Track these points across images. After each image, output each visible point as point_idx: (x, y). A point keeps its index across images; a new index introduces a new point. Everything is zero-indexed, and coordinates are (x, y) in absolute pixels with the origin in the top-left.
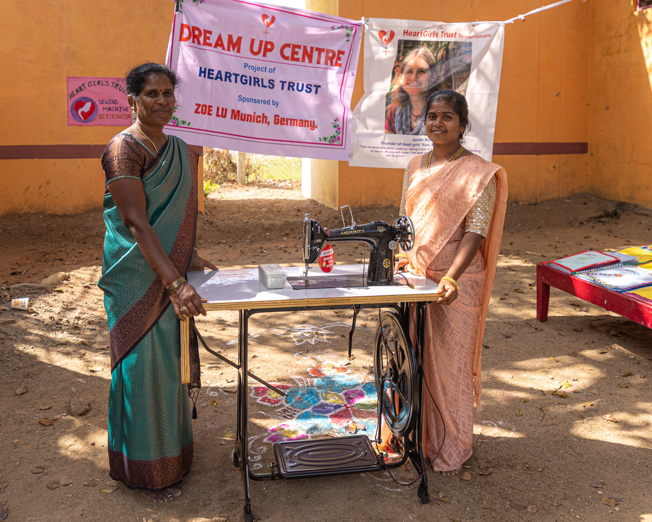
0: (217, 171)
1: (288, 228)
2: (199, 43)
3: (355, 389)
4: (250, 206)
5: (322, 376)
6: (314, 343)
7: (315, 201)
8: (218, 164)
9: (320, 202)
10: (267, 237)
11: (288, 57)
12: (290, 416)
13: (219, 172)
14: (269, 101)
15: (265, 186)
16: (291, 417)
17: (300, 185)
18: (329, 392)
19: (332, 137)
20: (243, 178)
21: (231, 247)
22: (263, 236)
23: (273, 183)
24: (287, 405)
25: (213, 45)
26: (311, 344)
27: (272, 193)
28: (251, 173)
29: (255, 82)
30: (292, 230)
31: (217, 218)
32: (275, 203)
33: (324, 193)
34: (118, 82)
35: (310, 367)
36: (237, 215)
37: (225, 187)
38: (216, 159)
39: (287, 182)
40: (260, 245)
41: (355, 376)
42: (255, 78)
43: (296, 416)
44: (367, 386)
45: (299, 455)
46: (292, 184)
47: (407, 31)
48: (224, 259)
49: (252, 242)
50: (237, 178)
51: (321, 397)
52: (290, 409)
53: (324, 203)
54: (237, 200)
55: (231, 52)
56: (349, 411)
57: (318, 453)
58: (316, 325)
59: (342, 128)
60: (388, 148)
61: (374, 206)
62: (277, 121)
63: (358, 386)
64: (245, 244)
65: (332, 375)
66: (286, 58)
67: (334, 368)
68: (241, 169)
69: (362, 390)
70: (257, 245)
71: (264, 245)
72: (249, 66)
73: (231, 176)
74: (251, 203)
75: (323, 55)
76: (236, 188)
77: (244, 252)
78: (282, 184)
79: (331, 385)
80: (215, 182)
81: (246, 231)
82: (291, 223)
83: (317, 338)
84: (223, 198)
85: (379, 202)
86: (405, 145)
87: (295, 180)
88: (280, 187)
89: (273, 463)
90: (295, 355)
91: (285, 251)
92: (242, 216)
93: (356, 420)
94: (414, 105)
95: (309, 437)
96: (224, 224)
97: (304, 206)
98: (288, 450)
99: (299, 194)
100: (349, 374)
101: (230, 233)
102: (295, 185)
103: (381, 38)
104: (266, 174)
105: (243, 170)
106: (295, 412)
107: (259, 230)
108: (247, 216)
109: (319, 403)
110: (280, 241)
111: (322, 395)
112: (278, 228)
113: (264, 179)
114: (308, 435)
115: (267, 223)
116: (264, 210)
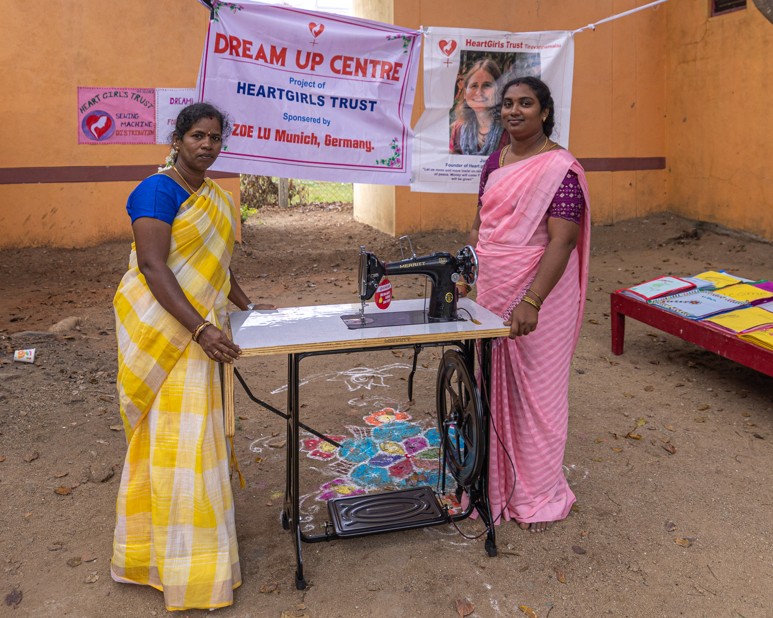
0: (254, 193)
1: (339, 258)
2: (238, 55)
3: (416, 437)
4: (294, 233)
5: (380, 425)
6: (370, 389)
7: (368, 226)
8: (256, 184)
9: (375, 227)
10: (314, 269)
11: (340, 70)
12: (345, 470)
13: (257, 194)
14: (320, 120)
15: (311, 210)
17: (352, 208)
18: (388, 442)
19: (390, 159)
20: (285, 201)
21: (273, 281)
22: (310, 268)
23: (320, 206)
24: (341, 459)
25: (254, 57)
26: (367, 390)
27: (320, 218)
28: (295, 195)
29: (302, 98)
30: (344, 260)
31: (256, 248)
32: (323, 230)
33: (379, 217)
34: (139, 93)
35: (366, 414)
36: (280, 244)
37: (264, 211)
38: (254, 180)
39: (337, 204)
40: (307, 278)
41: (416, 422)
42: (302, 94)
43: (352, 470)
44: (429, 433)
45: (356, 512)
46: (342, 206)
47: (471, 40)
48: (265, 295)
49: (297, 275)
50: (278, 200)
51: (379, 448)
52: (345, 462)
53: (379, 229)
54: (280, 227)
55: (275, 65)
56: (410, 462)
57: (377, 508)
58: (373, 368)
59: (401, 149)
60: (454, 171)
61: (436, 231)
62: (328, 142)
63: (419, 434)
64: (289, 277)
65: (391, 422)
66: (337, 72)
67: (393, 414)
68: (283, 190)
69: (424, 437)
70: (303, 279)
71: (311, 278)
72: (295, 81)
73: (271, 199)
74: (295, 229)
75: (379, 67)
76: (277, 212)
77: (288, 287)
78: (331, 207)
79: (390, 435)
80: (253, 205)
81: (291, 263)
82: (342, 253)
83: (373, 382)
84: (262, 224)
85: (441, 227)
86: (473, 166)
87: (346, 202)
88: (328, 210)
89: (327, 522)
90: (350, 402)
91: (335, 284)
92: (286, 245)
93: (418, 471)
94: (480, 122)
95: (367, 492)
96: (264, 256)
97: (356, 233)
98: (343, 507)
99: (350, 219)
100: (409, 421)
101: (272, 265)
102: (346, 208)
103: (442, 48)
104: (311, 195)
105: (286, 191)
106: (351, 465)
107: (306, 261)
108: (290, 245)
109: (377, 455)
110: (330, 273)
111: (380, 446)
112: (327, 258)
113: (310, 202)
114: (365, 490)
115: (314, 253)
116: (311, 237)
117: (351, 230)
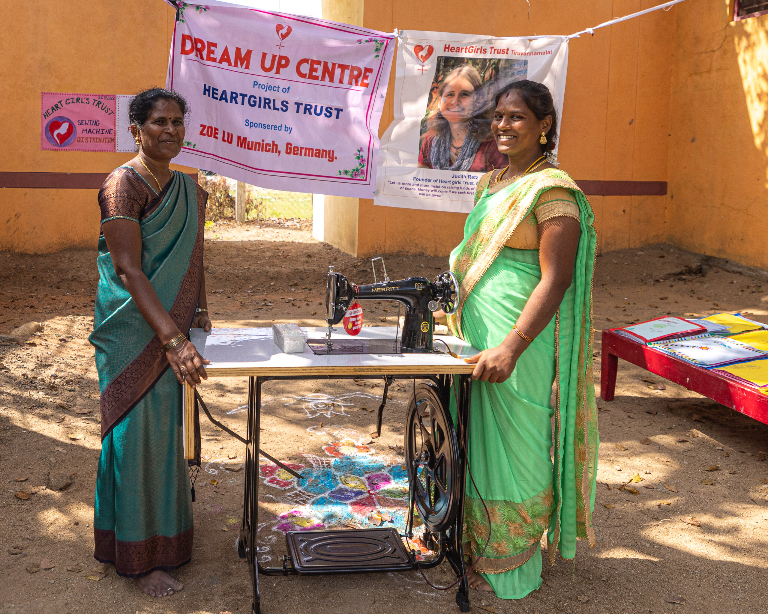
1: (297, 277)
2: (202, 58)
3: (379, 472)
4: (251, 249)
5: (341, 456)
6: (329, 417)
7: (328, 246)
9: (336, 246)
10: (271, 287)
11: (306, 74)
12: (303, 501)
13: (214, 207)
14: (281, 127)
15: (268, 226)
16: (305, 502)
17: (311, 225)
18: (349, 475)
19: (354, 170)
20: (242, 215)
21: (229, 297)
22: (267, 286)
23: (278, 222)
24: (300, 489)
25: (218, 60)
26: (327, 417)
27: (277, 234)
28: (252, 210)
29: (265, 103)
30: (302, 279)
31: (212, 262)
32: (281, 246)
33: (340, 236)
34: (100, 100)
35: (326, 444)
36: (236, 260)
37: (220, 225)
39: (295, 221)
40: (264, 296)
41: (379, 457)
42: (265, 99)
43: (310, 502)
44: (394, 469)
45: (315, 548)
46: (301, 223)
47: (449, 46)
48: (221, 312)
49: (254, 292)
50: (235, 214)
51: (339, 481)
52: (303, 493)
53: (340, 248)
54: (236, 242)
55: (239, 69)
56: (373, 499)
57: (338, 546)
58: (332, 395)
59: (366, 160)
60: (422, 185)
61: (401, 253)
62: (289, 151)
63: (383, 470)
64: (246, 294)
65: (352, 455)
66: (303, 76)
67: (354, 446)
68: (241, 204)
69: (388, 474)
70: (260, 297)
71: (268, 296)
72: (260, 85)
73: (228, 212)
74: (252, 246)
75: (347, 72)
76: (234, 227)
77: (245, 304)
78: (289, 223)
79: (351, 467)
81: (248, 280)
82: (301, 272)
83: (333, 410)
84: (218, 238)
85: (407, 249)
86: (443, 182)
87: (305, 219)
88: (286, 226)
89: (285, 556)
90: (308, 430)
91: (293, 304)
92: (242, 260)
93: (382, 509)
94: (454, 134)
95: (326, 527)
96: (220, 270)
97: (315, 251)
98: (303, 541)
99: (309, 236)
100: (372, 455)
101: (229, 281)
102: (304, 225)
103: (417, 54)
104: (269, 210)
105: (243, 205)
106: (309, 498)
107: (263, 278)
108: (247, 261)
109: (337, 488)
110: (288, 292)
111: (340, 479)
112: (285, 277)
113: (268, 217)
114: (325, 525)
115: (272, 270)
116: (268, 254)
117: (310, 248)
